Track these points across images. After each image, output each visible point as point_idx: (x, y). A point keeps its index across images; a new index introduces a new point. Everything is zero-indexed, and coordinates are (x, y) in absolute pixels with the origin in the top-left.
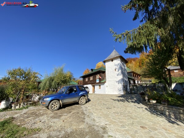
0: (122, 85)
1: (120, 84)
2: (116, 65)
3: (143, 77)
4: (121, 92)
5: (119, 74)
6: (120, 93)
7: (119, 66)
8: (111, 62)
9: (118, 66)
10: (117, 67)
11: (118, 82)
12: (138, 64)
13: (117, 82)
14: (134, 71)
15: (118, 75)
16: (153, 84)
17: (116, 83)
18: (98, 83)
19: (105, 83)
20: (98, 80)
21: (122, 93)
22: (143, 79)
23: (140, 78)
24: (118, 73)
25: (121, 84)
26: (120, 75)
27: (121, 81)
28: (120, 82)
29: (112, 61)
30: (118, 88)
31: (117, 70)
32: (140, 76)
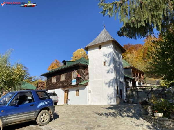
0: (115, 89)
1: (111, 87)
2: (106, 55)
3: (148, 76)
4: (112, 100)
5: (111, 70)
6: (111, 102)
7: (110, 58)
8: (98, 49)
9: (108, 57)
10: (107, 59)
11: (108, 85)
12: (142, 54)
13: (106, 84)
14: (135, 66)
15: (108, 72)
16: (161, 87)
17: (104, 85)
18: (74, 86)
19: (87, 86)
20: (74, 81)
21: (114, 102)
22: (148, 79)
23: (143, 77)
24: (108, 68)
25: (113, 88)
26: (112, 72)
27: (113, 83)
28: (111, 84)
29: (100, 47)
30: (108, 94)
31: (107, 64)
32: (143, 75)
